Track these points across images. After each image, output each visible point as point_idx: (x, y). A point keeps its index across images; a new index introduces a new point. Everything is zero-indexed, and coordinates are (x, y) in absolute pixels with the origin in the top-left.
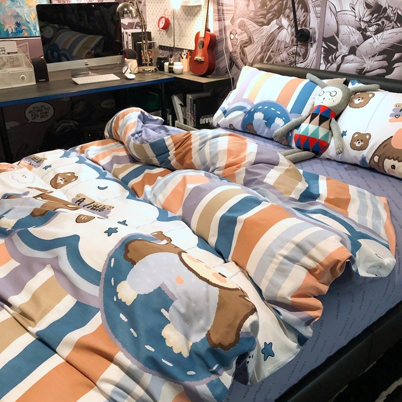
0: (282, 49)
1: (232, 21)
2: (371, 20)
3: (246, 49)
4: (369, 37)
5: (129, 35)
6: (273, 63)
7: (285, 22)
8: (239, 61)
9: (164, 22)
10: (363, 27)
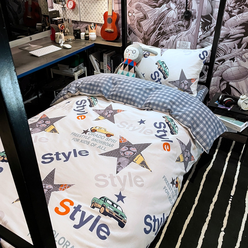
0: (170, 23)
2: (235, 6)
3: (142, 23)
4: (234, 16)
6: (163, 31)
7: (173, 6)
8: (136, 30)
10: (229, 10)
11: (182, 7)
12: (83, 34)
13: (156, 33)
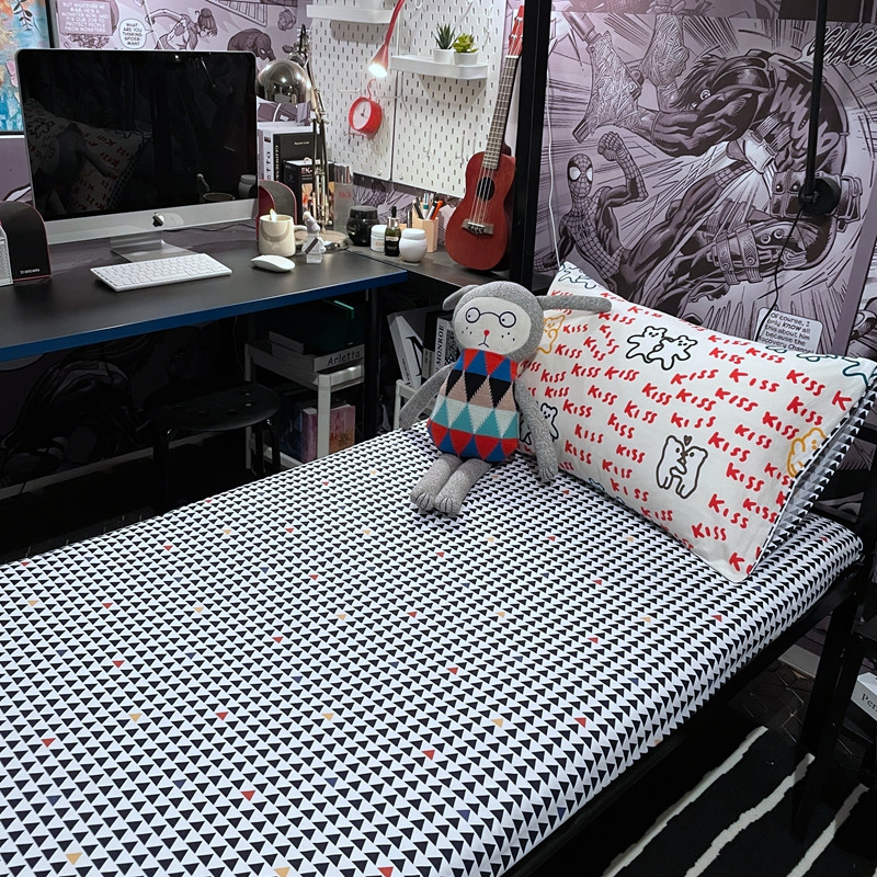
0: (736, 225)
1: (581, 130)
3: (618, 213)
5: (267, 140)
6: (704, 258)
7: (756, 151)
8: (591, 241)
9: (368, 114)
11: (797, 161)
12: (378, 231)
13: (672, 261)
